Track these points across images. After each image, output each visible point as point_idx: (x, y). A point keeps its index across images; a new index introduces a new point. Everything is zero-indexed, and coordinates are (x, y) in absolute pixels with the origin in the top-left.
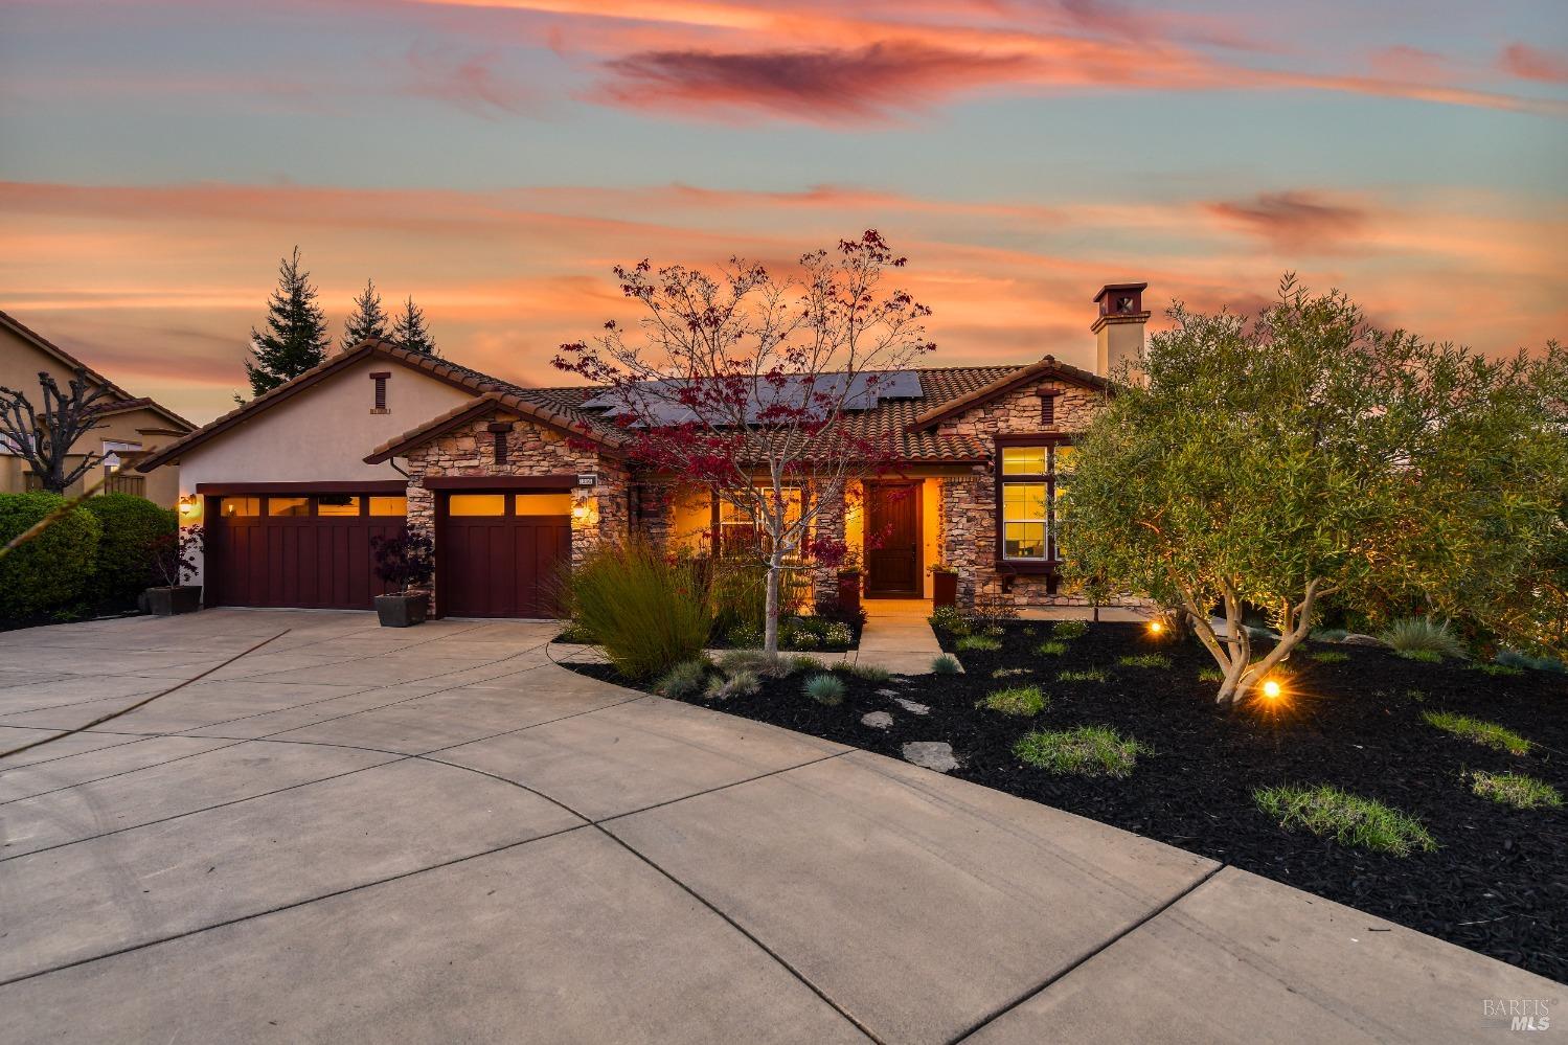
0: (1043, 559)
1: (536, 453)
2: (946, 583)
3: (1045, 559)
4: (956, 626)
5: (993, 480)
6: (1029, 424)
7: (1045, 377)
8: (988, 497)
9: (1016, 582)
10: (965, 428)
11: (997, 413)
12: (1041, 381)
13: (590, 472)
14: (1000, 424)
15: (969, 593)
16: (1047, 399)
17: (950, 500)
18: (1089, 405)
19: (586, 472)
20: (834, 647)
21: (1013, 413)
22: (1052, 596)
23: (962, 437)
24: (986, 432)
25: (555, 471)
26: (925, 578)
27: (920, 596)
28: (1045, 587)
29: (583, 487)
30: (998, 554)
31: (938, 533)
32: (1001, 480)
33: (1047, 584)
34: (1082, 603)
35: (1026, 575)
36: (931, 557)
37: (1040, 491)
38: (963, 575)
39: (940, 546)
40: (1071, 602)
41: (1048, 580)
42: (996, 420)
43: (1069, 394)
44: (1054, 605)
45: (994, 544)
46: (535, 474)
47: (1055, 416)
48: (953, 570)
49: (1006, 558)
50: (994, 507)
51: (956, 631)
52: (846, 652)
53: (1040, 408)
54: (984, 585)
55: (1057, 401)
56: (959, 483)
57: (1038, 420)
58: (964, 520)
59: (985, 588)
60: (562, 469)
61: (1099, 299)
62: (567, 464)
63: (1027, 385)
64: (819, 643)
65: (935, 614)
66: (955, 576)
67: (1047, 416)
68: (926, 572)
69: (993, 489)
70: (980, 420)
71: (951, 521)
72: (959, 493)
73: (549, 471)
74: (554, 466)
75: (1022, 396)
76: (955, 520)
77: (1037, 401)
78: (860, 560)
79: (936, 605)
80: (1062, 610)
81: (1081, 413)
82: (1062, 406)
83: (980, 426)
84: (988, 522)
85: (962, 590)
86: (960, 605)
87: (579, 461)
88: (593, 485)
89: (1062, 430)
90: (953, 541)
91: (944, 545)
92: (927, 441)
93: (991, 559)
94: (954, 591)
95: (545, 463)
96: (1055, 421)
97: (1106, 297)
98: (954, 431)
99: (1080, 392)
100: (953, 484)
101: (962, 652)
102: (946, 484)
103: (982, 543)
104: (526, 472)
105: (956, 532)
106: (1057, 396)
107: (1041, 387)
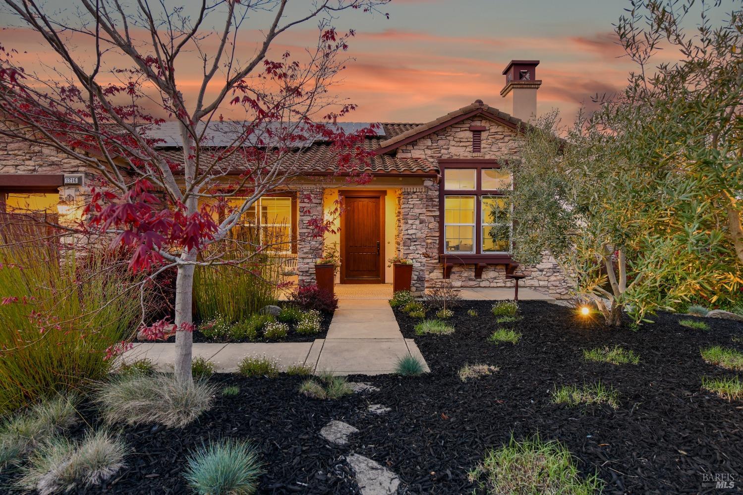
0: (472, 253)
1: (20, 153)
2: (403, 272)
3: (474, 252)
4: (412, 310)
5: (437, 193)
6: (463, 152)
7: (475, 116)
8: (433, 206)
9: (453, 270)
10: (417, 153)
11: (441, 143)
12: (473, 118)
13: (77, 172)
14: (443, 151)
15: (421, 279)
16: (477, 132)
17: (407, 206)
18: (506, 139)
19: (73, 172)
20: (304, 336)
21: (453, 143)
22: (478, 280)
23: (416, 160)
24: (432, 157)
25: (41, 171)
26: (387, 268)
27: (383, 281)
28: (473, 274)
29: (70, 185)
30: (441, 249)
31: (396, 233)
32: (443, 193)
33: (475, 272)
34: (499, 285)
35: (461, 265)
36: (391, 253)
37: (471, 202)
38: (416, 265)
39: (398, 244)
40: (492, 285)
41: (476, 269)
42: (440, 148)
43: (492, 131)
44: (480, 287)
45: (437, 242)
46: (20, 173)
47: (482, 146)
48: (409, 262)
49: (446, 252)
50: (437, 213)
51: (413, 314)
52: (313, 341)
53: (472, 140)
54: (430, 273)
55: (484, 135)
56: (414, 193)
57: (470, 149)
58: (418, 222)
59: (431, 274)
60: (48, 168)
61: (505, 73)
62: (53, 164)
63: (462, 122)
64: (289, 333)
65: (394, 298)
66: (411, 266)
67: (477, 147)
68: (387, 263)
69: (437, 200)
70: (428, 148)
71: (407, 223)
72: (414, 200)
73: (34, 170)
74: (41, 166)
75: (459, 130)
76: (410, 222)
77: (469, 135)
78: (338, 254)
79: (395, 290)
80: (486, 290)
81: (500, 145)
82: (487, 139)
83: (429, 152)
84: (434, 225)
85: (415, 278)
86: (413, 289)
87: (65, 161)
88: (79, 184)
89: (487, 157)
90: (409, 239)
91: (401, 243)
92: (388, 160)
93: (435, 253)
94: (410, 278)
95: (31, 163)
96: (482, 150)
97: (512, 69)
98: (409, 155)
99: (500, 129)
100: (408, 194)
101: (422, 337)
102: (403, 193)
103: (429, 241)
104: (12, 171)
105: (410, 232)
106: (484, 131)
107: (473, 124)
